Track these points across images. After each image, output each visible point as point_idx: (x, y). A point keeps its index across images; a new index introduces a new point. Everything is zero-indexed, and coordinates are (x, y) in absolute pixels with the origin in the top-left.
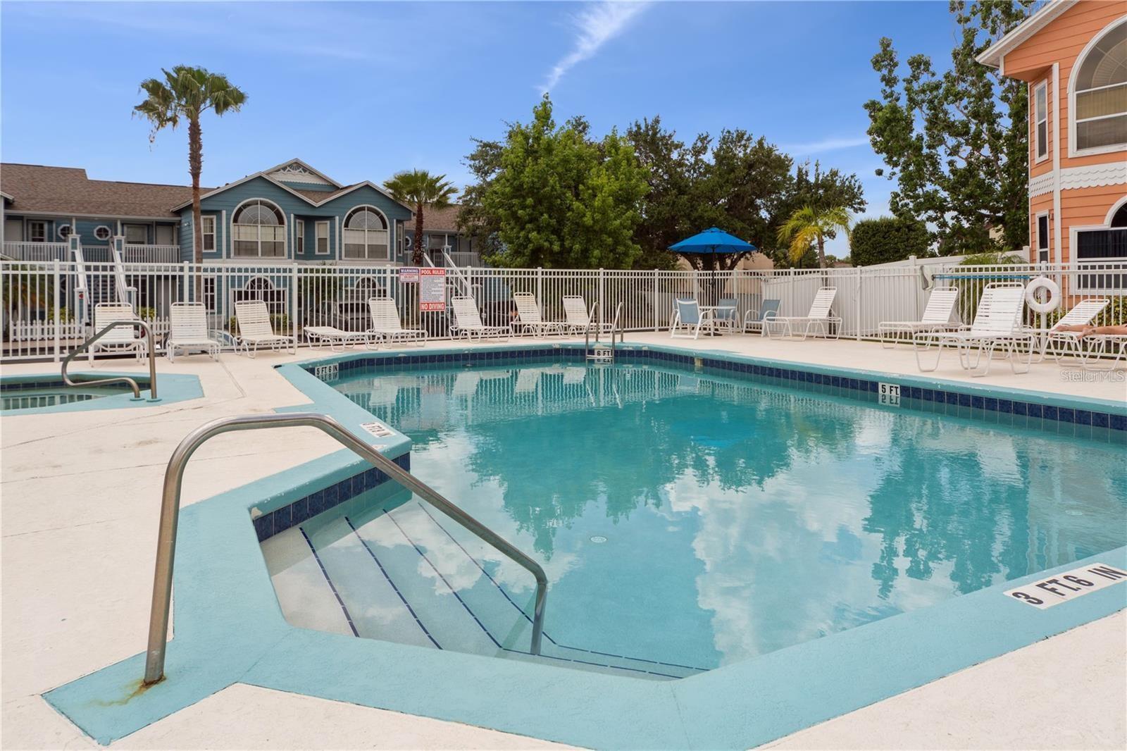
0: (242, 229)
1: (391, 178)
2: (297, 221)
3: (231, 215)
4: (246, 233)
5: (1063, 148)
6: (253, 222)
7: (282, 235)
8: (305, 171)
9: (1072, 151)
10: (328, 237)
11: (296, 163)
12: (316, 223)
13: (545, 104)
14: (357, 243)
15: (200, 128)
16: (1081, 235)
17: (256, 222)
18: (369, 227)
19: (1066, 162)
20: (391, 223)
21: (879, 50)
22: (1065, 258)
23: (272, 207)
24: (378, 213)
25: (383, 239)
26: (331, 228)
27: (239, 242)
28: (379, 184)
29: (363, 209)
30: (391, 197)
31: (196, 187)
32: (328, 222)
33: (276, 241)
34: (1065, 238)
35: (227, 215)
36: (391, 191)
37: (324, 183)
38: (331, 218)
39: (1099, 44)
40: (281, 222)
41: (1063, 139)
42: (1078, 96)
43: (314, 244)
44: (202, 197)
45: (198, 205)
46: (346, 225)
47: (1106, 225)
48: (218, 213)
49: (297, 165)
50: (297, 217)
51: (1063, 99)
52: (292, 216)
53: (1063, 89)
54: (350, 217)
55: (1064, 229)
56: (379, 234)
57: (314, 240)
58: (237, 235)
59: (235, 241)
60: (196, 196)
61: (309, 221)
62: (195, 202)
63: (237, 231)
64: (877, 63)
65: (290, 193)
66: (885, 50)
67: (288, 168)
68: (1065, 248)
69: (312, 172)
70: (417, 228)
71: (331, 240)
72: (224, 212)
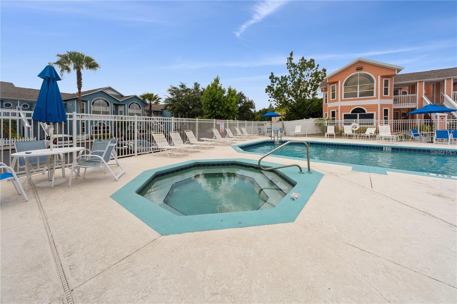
0: (95, 107)
1: (142, 94)
2: (114, 105)
3: (91, 102)
4: (96, 108)
5: (341, 98)
6: (99, 105)
7: (109, 109)
8: (112, 91)
9: (343, 98)
10: (123, 110)
11: (110, 88)
12: (119, 106)
13: (217, 78)
14: (132, 112)
15: (81, 73)
16: (345, 115)
17: (100, 105)
18: (136, 108)
19: (341, 100)
20: (142, 107)
21: (271, 75)
22: (341, 119)
23: (106, 101)
24: (138, 104)
25: (140, 112)
26: (124, 108)
27: (94, 111)
28: (138, 96)
29: (134, 103)
30: (142, 100)
31: (80, 92)
32: (123, 106)
33: (107, 111)
34: (341, 115)
35: (90, 102)
36: (142, 98)
37: (119, 95)
38: (124, 105)
39: (349, 78)
40: (108, 105)
41: (341, 96)
42: (344, 88)
43: (118, 113)
44: (82, 96)
45: (81, 98)
46: (129, 107)
47: (350, 113)
48: (86, 101)
49: (110, 89)
50: (114, 104)
51: (341, 88)
52: (112, 104)
53: (341, 86)
54: (130, 105)
55: (341, 114)
56: (139, 110)
57: (118, 111)
58: (93, 109)
59: (93, 111)
60: (80, 95)
61: (116, 106)
62: (79, 97)
63: (93, 108)
64: (270, 78)
65: (111, 97)
66: (272, 75)
67: (107, 89)
68: (341, 117)
69: (115, 91)
70: (150, 109)
71: (124, 111)
72: (89, 102)
